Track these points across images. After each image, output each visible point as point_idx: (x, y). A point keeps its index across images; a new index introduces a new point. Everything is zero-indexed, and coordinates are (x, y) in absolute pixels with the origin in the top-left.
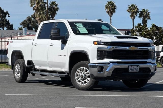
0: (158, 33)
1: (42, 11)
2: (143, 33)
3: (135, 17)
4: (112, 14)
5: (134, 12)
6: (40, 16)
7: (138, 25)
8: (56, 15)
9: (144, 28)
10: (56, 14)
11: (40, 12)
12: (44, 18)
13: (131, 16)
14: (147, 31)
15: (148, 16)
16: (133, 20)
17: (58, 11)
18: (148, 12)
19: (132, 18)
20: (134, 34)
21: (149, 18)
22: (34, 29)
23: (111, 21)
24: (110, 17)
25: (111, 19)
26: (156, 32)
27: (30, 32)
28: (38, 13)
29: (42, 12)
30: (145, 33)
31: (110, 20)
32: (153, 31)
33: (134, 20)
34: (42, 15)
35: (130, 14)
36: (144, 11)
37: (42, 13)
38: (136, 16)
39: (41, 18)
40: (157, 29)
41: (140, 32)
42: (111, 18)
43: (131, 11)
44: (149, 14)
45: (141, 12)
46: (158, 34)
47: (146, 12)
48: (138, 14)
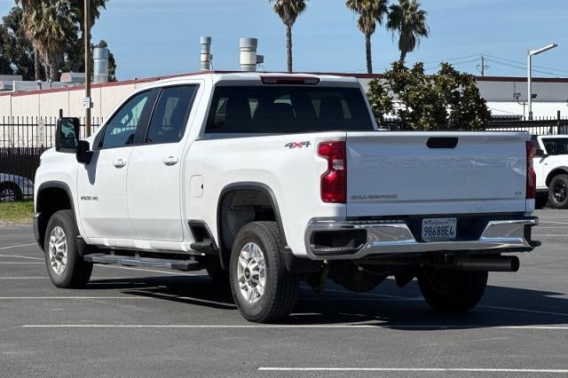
0: (462, 95)
1: (49, 5)
2: (412, 96)
3: (373, 26)
4: (293, 16)
5: (371, 9)
6: (39, 25)
7: (395, 68)
8: (96, 20)
9: (416, 76)
10: (98, 17)
11: (41, 8)
12: (54, 29)
13: (361, 22)
14: (426, 89)
15: (420, 25)
16: (368, 36)
17: (103, 4)
18: (418, 10)
19: (364, 31)
20: (381, 98)
21: (424, 32)
22: (13, 66)
23: (290, 41)
24: (286, 27)
25: (289, 35)
26: (453, 91)
27: (8, 83)
28: (35, 13)
29: (45, 11)
30: (419, 95)
31: (286, 38)
32: (444, 87)
33: (372, 36)
34: (47, 20)
35: (358, 16)
36: (406, 6)
37: (48, 13)
38: (377, 23)
39: (44, 31)
40: (459, 79)
41: (401, 92)
42: (290, 30)
43: (361, 7)
44: (421, 17)
45: (393, 7)
46: (461, 99)
47: (412, 10)
48: (385, 18)
